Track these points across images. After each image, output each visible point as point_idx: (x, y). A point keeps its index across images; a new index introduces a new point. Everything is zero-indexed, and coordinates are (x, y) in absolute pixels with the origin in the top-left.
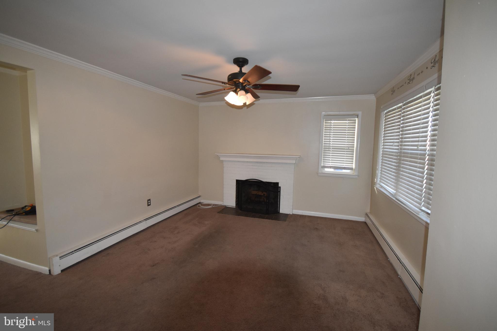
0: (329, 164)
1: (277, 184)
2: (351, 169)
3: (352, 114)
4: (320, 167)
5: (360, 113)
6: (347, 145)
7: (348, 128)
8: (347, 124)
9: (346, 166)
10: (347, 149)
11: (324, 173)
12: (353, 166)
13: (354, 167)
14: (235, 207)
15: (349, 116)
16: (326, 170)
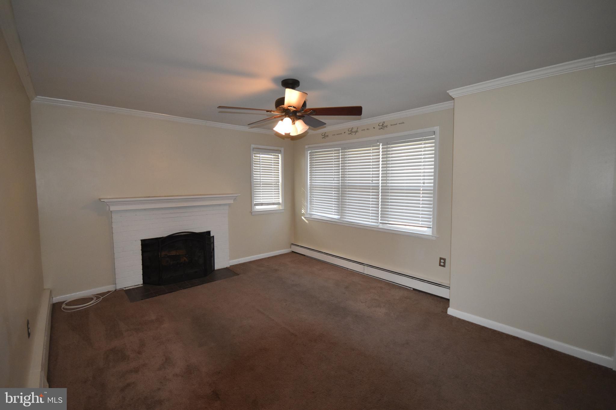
0: (261, 201)
1: (209, 233)
2: (278, 204)
3: (277, 149)
4: (253, 205)
5: (282, 149)
6: (274, 180)
7: (274, 163)
8: (273, 159)
9: (274, 201)
10: (274, 184)
11: (255, 211)
12: (279, 201)
13: (281, 201)
14: (142, 285)
15: (274, 151)
16: (258, 207)
